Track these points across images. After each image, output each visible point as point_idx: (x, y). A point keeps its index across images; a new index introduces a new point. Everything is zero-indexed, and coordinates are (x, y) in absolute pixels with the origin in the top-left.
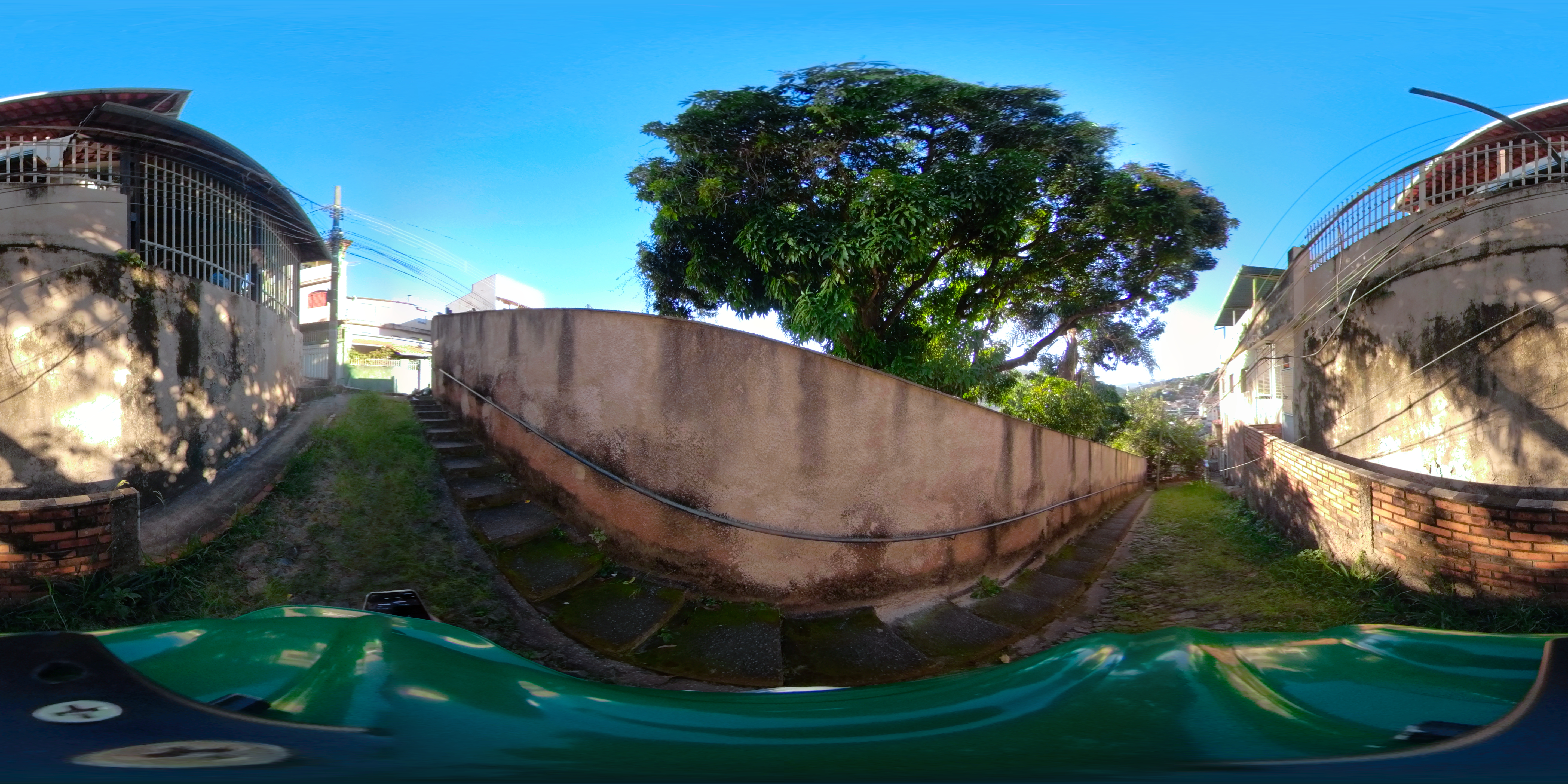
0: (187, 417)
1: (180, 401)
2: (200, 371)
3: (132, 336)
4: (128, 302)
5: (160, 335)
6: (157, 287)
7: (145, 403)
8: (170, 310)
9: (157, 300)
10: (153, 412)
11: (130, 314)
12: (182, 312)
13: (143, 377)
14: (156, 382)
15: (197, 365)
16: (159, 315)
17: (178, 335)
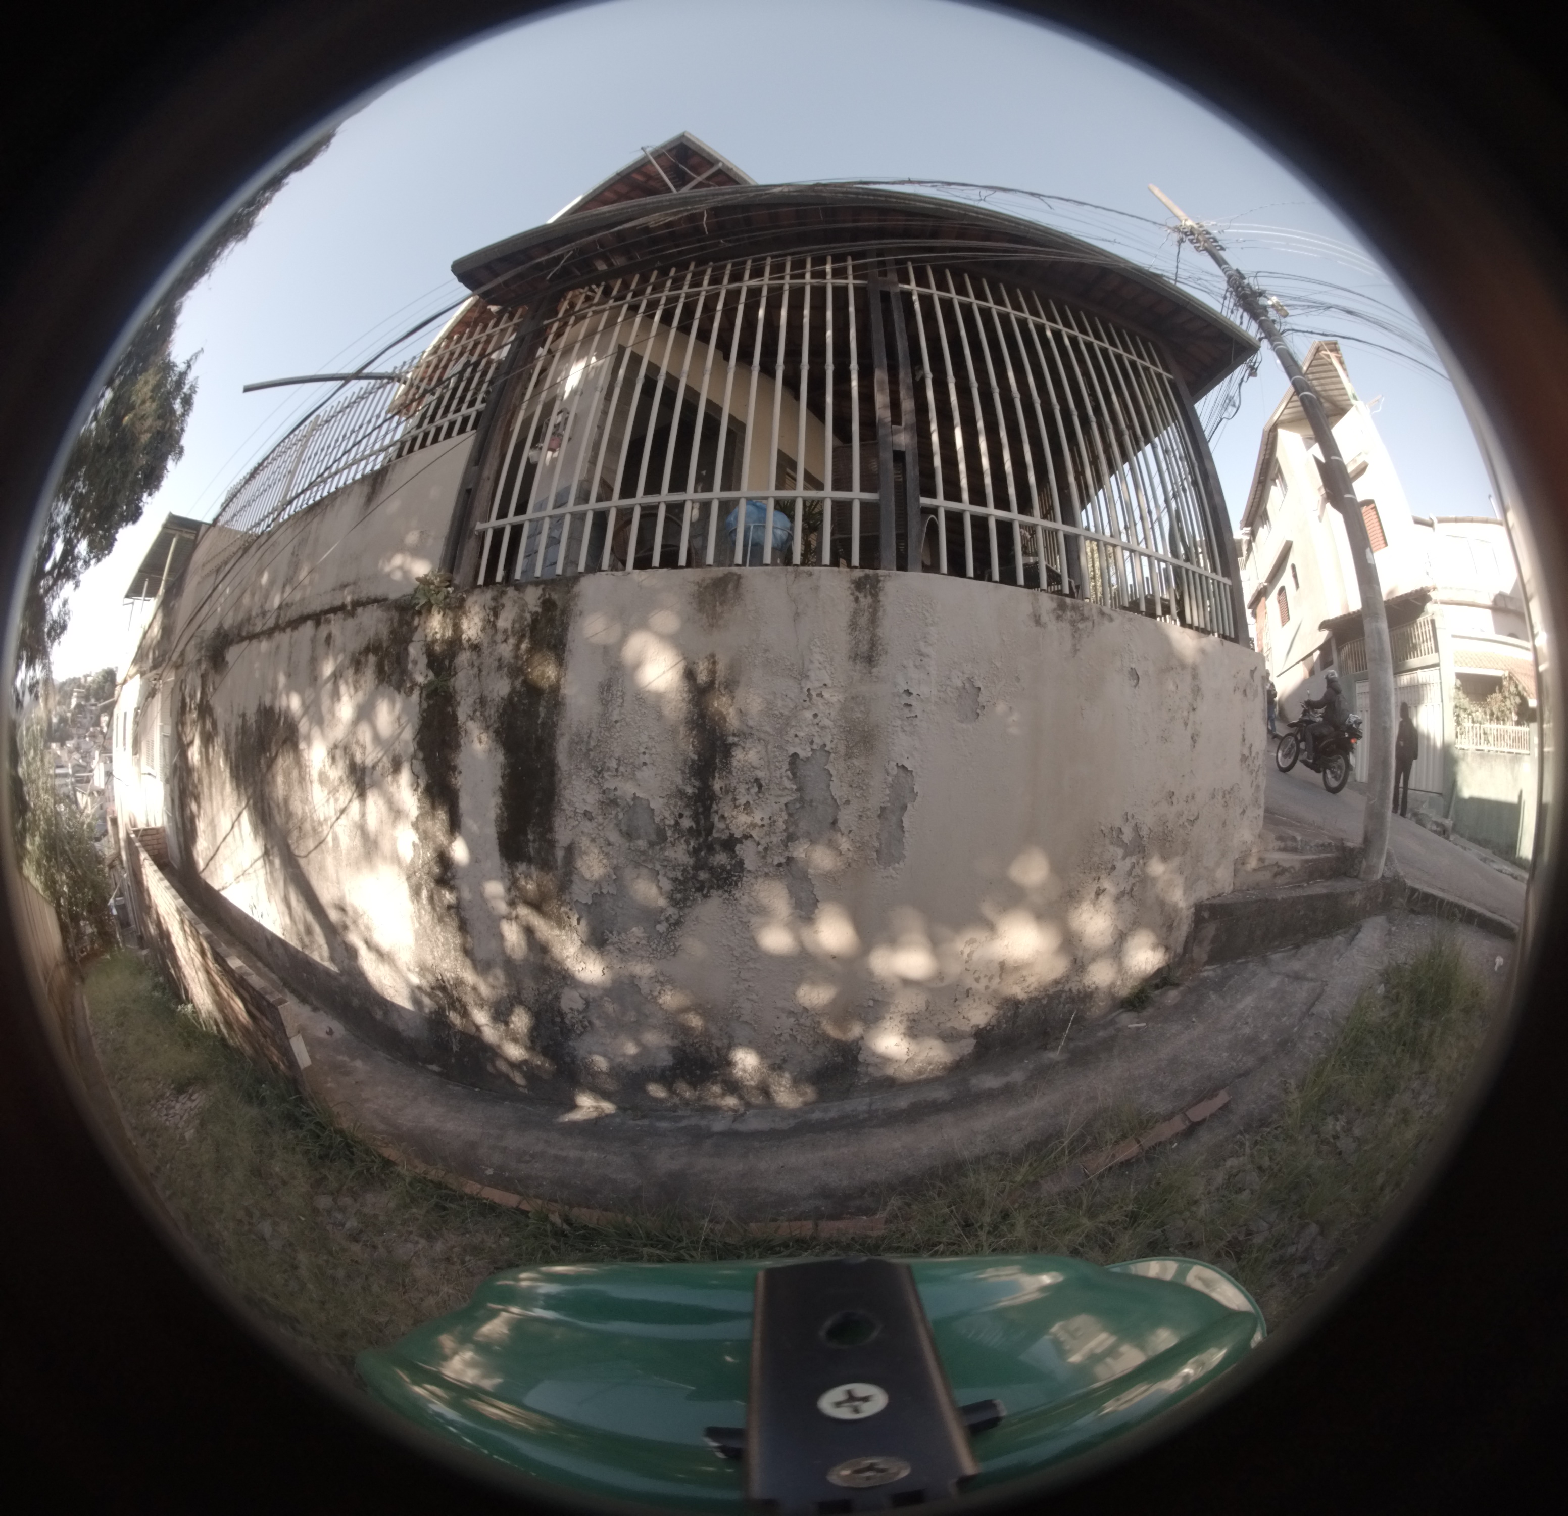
0: (526, 959)
1: (508, 918)
2: (560, 854)
3: (418, 766)
4: (416, 693)
5: (462, 760)
6: (464, 642)
7: (441, 901)
8: (486, 693)
9: (461, 675)
10: (455, 923)
11: (416, 720)
12: (513, 691)
13: (435, 850)
14: (458, 866)
15: (549, 837)
16: (462, 712)
17: (500, 757)
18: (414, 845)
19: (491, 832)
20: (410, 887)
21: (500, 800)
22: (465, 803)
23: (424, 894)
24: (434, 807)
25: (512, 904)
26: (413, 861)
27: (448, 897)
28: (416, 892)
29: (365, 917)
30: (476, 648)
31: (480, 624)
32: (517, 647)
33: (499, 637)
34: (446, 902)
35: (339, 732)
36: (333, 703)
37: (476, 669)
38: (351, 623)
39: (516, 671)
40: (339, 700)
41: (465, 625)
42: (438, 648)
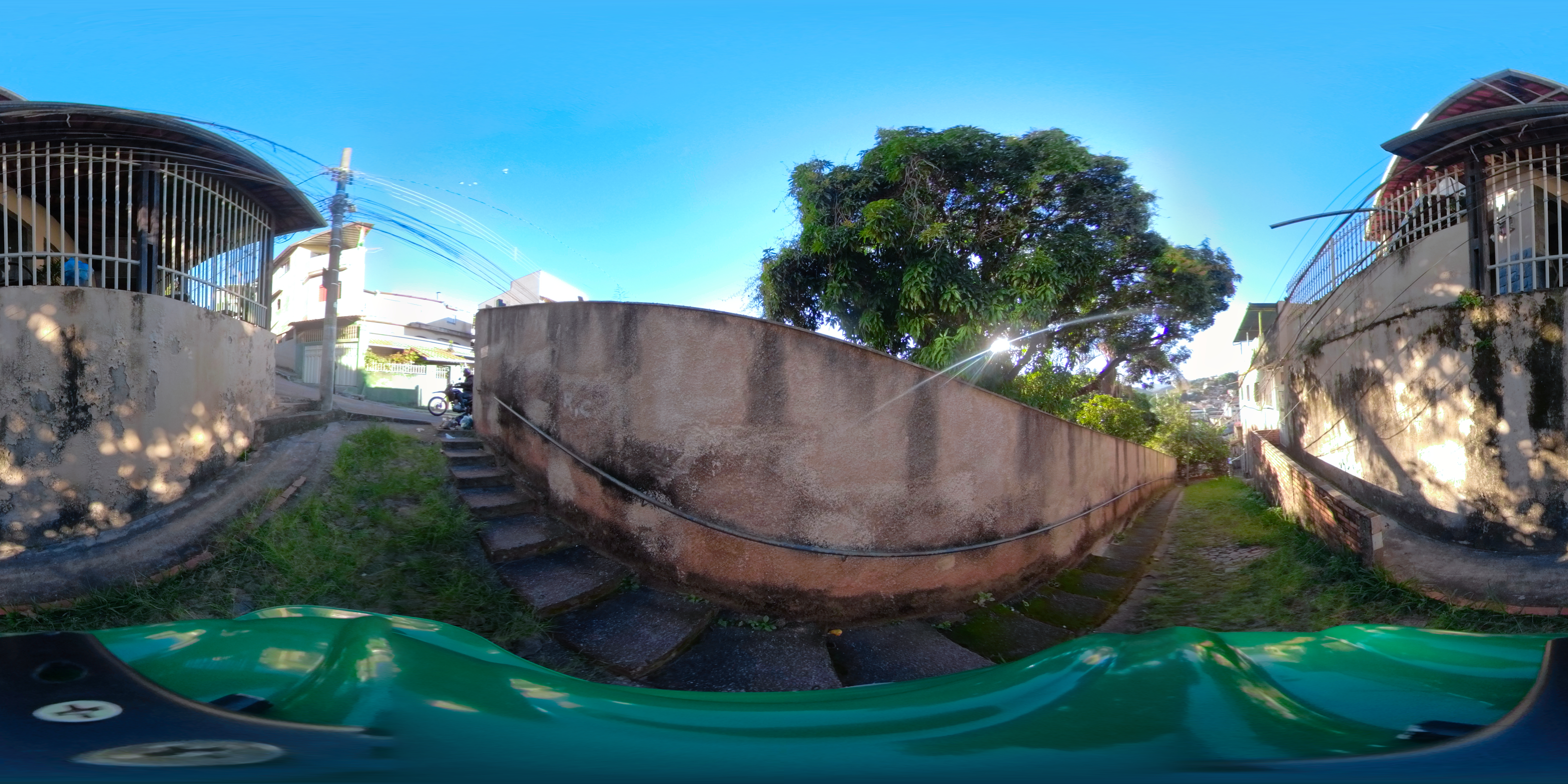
0: (1543, 480)
1: (1533, 458)
3: (1475, 386)
4: (1469, 351)
5: (1503, 380)
6: (1499, 322)
7: (1488, 454)
8: (1517, 346)
9: (1499, 338)
10: (1498, 464)
11: (1471, 364)
12: (1534, 344)
13: (1486, 428)
14: (1502, 435)
15: (1560, 414)
16: (1502, 358)
17: (1529, 377)
18: (1471, 427)
19: (1525, 415)
20: (1467, 449)
21: (1530, 399)
22: (1506, 402)
23: (1477, 451)
24: (1485, 406)
25: (1537, 450)
26: (1470, 435)
27: (1494, 451)
28: (1471, 451)
29: (1431, 468)
30: (1507, 324)
31: (1508, 313)
32: (1534, 322)
33: (1522, 318)
34: (1492, 455)
35: (1415, 375)
36: (1408, 361)
37: (1509, 335)
38: (1413, 321)
39: (1534, 334)
40: (1413, 358)
41: (1497, 313)
42: (1481, 326)
